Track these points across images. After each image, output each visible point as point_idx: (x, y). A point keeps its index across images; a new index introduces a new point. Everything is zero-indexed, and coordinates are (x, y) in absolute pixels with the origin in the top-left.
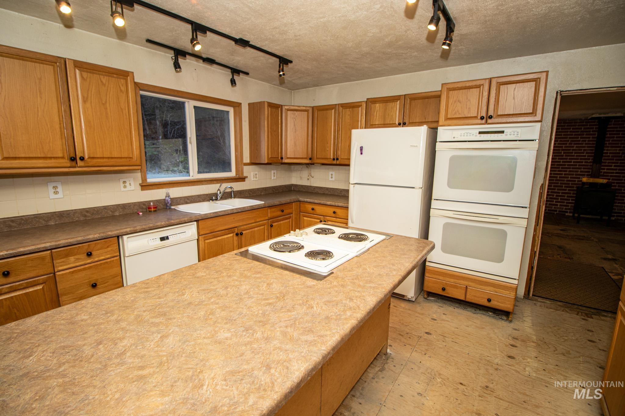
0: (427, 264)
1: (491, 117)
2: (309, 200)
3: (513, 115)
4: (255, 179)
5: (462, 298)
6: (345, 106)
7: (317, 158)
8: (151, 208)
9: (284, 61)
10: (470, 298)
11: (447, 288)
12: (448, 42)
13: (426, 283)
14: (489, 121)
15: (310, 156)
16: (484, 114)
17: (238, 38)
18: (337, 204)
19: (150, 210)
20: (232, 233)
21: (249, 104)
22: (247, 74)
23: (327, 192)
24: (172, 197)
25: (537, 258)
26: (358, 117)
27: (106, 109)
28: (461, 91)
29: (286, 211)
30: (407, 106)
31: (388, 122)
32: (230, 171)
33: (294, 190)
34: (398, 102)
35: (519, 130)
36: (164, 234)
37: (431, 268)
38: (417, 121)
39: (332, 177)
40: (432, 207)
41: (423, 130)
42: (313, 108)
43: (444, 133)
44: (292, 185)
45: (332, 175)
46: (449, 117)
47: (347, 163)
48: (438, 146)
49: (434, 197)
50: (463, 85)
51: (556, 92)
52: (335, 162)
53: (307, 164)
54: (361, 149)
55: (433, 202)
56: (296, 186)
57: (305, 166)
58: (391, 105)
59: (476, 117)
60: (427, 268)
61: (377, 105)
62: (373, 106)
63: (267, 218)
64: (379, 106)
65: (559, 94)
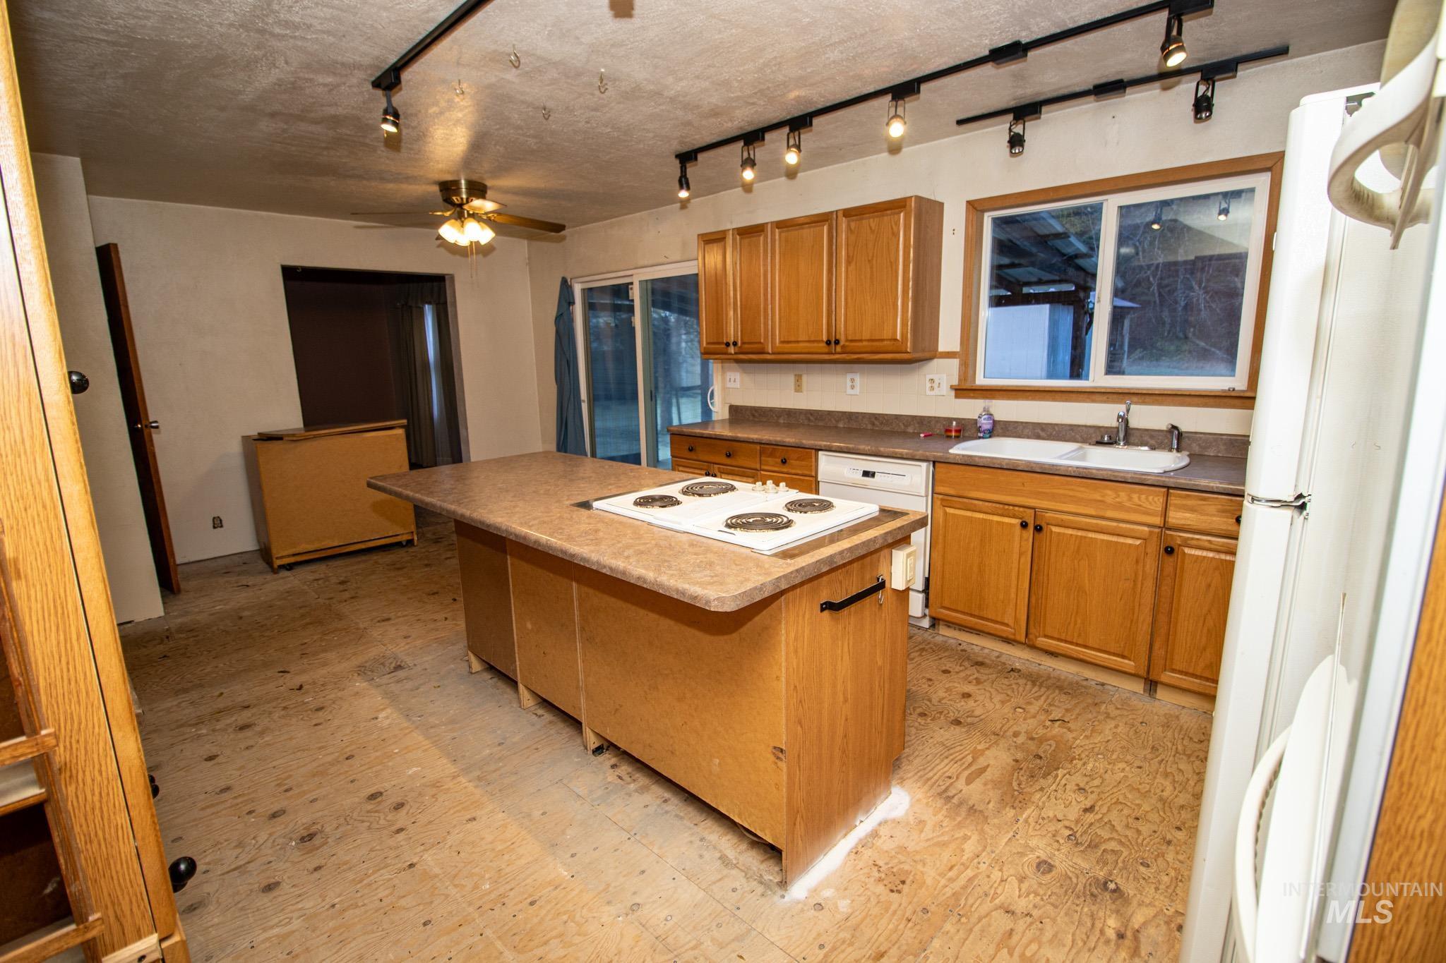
8: (951, 431)
19: (949, 434)
36: (870, 467)
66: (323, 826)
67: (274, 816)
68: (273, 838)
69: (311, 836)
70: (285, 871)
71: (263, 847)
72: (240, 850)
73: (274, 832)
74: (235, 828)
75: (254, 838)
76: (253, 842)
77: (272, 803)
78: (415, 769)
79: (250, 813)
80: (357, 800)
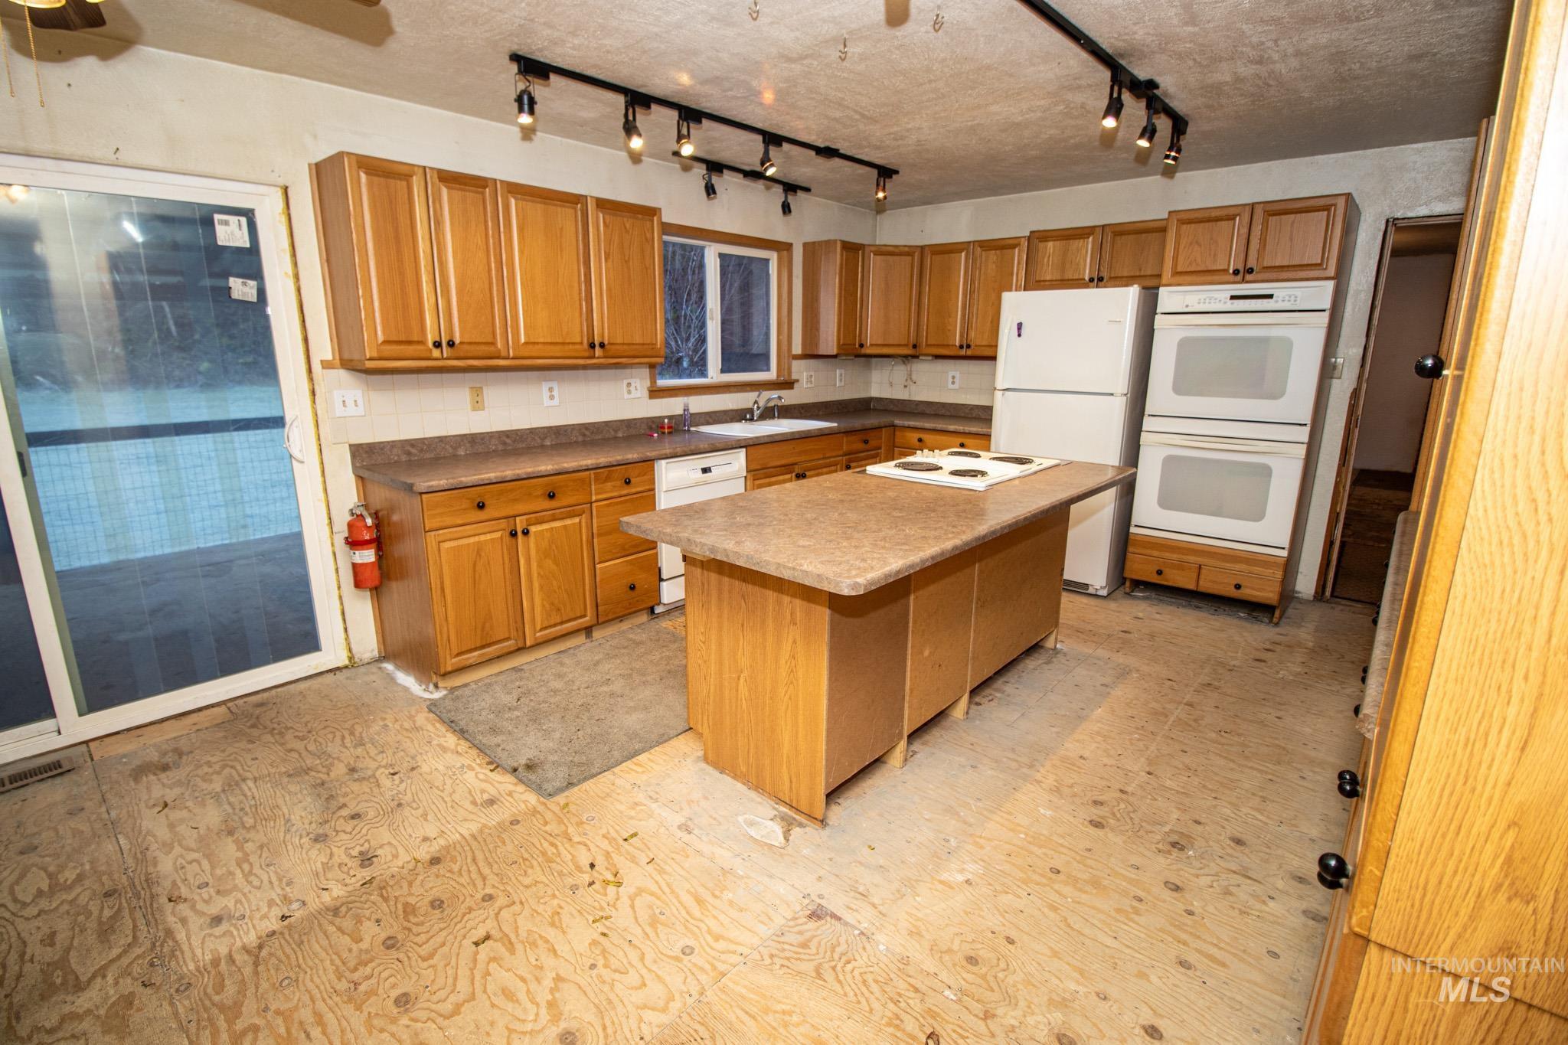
0: (1133, 530)
1: (1250, 271)
2: (912, 423)
3: (1288, 266)
4: (809, 386)
5: (1191, 586)
6: (987, 245)
7: (927, 345)
8: (664, 428)
9: (885, 173)
10: (1206, 585)
11: (1166, 571)
12: (1173, 154)
13: (1128, 564)
14: (1248, 277)
15: (912, 341)
16: (1241, 267)
17: (822, 146)
18: (967, 429)
19: (666, 430)
20: (791, 472)
21: (805, 245)
22: (807, 190)
23: (943, 412)
24: (692, 410)
25: (1340, 525)
26: (1013, 267)
27: (629, 269)
28: (1202, 225)
29: (873, 443)
30: (1107, 247)
31: (1069, 275)
32: (768, 370)
33: (875, 410)
34: (1091, 239)
35: (1298, 292)
36: (705, 464)
37: (1138, 538)
38: (1125, 274)
39: (953, 383)
40: (1144, 428)
41: (1133, 292)
42: (922, 248)
43: (1169, 298)
44: (872, 399)
45: (954, 377)
46: (1179, 269)
47: (988, 352)
48: (1159, 321)
49: (1148, 410)
50: (1207, 214)
51: (1384, 222)
52: (963, 352)
53: (906, 357)
54: (1020, 326)
55: (1146, 419)
56: (879, 400)
57: (899, 360)
58: (1076, 244)
59: (1226, 271)
60: (1131, 537)
61: (1050, 244)
62: (1041, 245)
63: (841, 453)
64: (1054, 247)
65: (1390, 224)
66: (1158, 843)
67: (1177, 889)
68: (1199, 872)
69: (1174, 845)
70: (1218, 841)
71: (1213, 873)
72: (1231, 888)
73: (1193, 875)
74: (1216, 913)
75: (1212, 887)
76: (1215, 884)
77: (1164, 901)
78: (1042, 811)
79: (1190, 913)
80: (1110, 835)
